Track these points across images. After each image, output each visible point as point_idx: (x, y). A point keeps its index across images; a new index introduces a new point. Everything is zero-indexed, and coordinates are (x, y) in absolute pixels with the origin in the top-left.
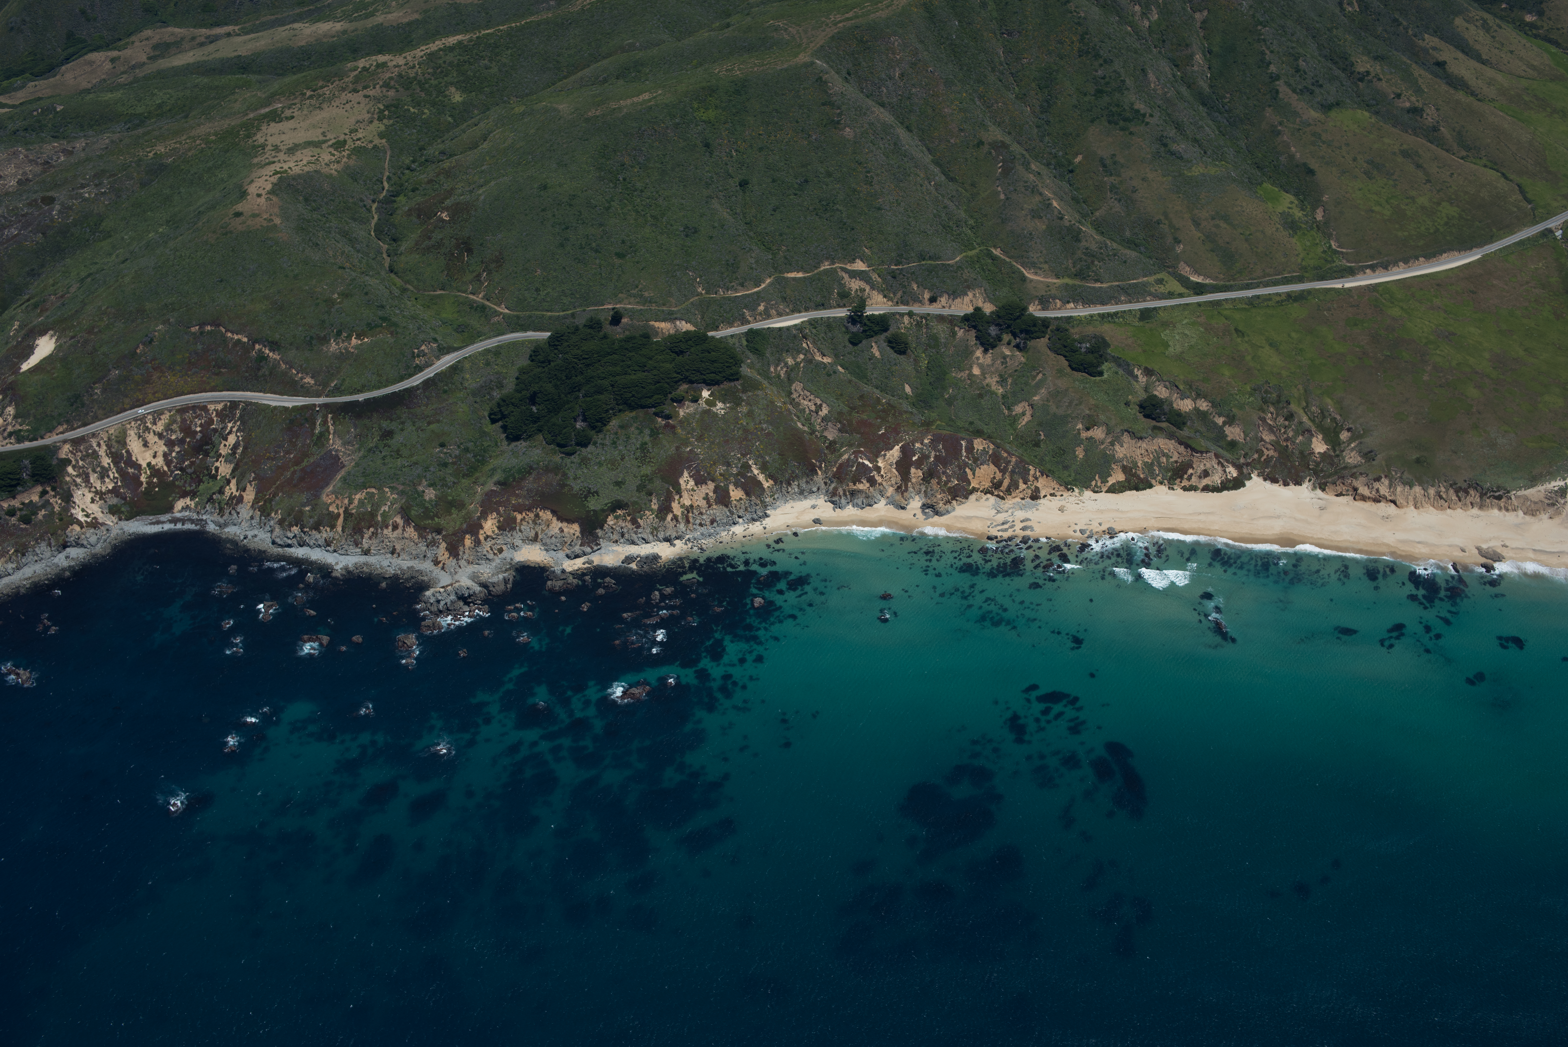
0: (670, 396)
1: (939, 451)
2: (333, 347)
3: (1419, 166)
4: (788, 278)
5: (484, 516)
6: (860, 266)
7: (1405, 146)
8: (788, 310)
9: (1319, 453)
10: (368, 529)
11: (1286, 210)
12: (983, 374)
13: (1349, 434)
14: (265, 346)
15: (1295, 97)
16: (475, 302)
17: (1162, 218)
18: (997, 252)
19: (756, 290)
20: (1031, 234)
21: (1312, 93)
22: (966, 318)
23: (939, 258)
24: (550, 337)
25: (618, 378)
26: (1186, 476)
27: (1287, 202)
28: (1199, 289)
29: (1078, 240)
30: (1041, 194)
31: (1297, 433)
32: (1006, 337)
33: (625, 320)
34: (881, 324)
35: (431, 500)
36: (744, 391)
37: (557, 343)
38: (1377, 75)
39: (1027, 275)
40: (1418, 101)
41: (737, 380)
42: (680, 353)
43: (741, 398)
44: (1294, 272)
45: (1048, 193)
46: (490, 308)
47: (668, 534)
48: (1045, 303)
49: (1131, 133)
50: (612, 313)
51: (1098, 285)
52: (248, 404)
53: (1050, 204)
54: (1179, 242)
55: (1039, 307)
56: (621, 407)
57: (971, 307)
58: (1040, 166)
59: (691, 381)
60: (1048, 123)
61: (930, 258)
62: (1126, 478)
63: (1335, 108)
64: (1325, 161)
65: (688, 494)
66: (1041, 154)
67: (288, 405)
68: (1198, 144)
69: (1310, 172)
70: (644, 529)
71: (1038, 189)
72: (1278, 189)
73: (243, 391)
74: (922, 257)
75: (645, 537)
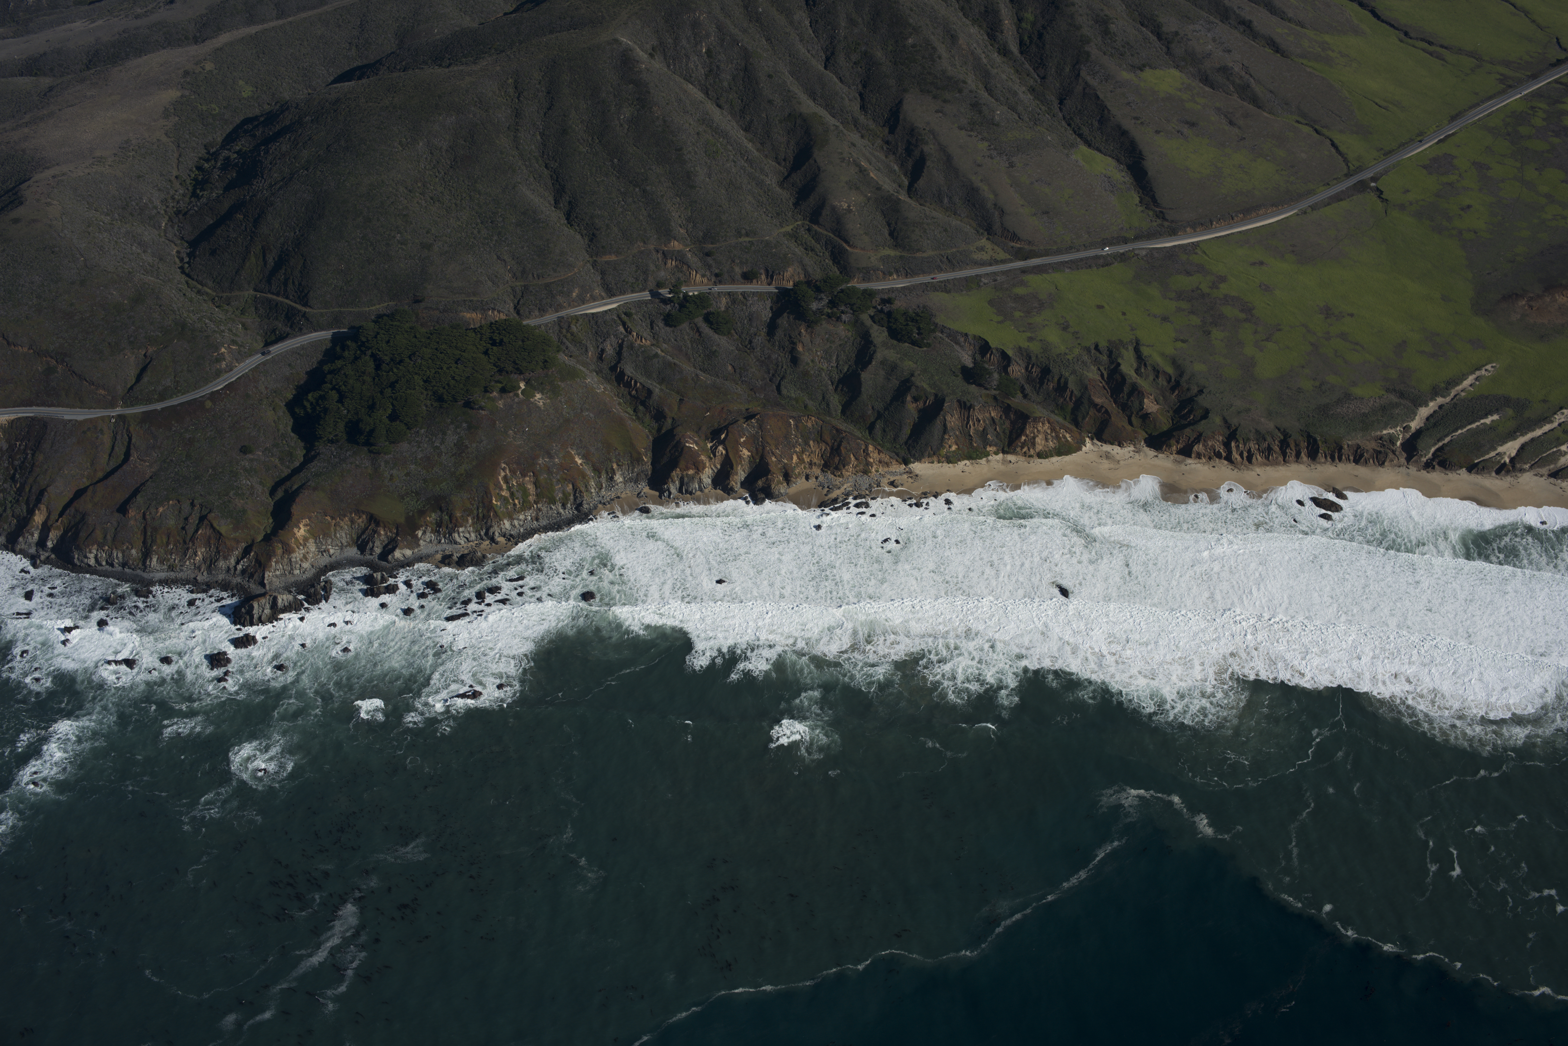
0: (485, 388)
1: (767, 430)
2: (127, 355)
3: (1232, 124)
4: (601, 262)
5: (296, 523)
6: (675, 246)
7: (1219, 106)
8: (601, 296)
9: (1151, 413)
10: (173, 545)
11: (1105, 172)
12: (807, 350)
14: (52, 358)
15: (1106, 58)
16: (275, 301)
17: (981, 184)
18: (815, 226)
19: (569, 275)
20: (849, 207)
21: (1122, 54)
22: (787, 294)
23: (756, 235)
24: (333, 336)
26: (1019, 443)
27: (1105, 164)
28: (1021, 255)
29: (899, 211)
30: (858, 166)
31: (1128, 394)
32: (828, 312)
34: (701, 304)
36: (562, 379)
38: (1186, 34)
39: (847, 247)
40: (1226, 60)
41: (553, 367)
42: (494, 344)
43: (559, 386)
44: (1116, 233)
45: (864, 163)
46: (292, 307)
47: (491, 532)
48: (867, 275)
51: (920, 255)
52: (37, 419)
53: (869, 175)
54: (999, 208)
55: (861, 280)
56: (434, 403)
57: (791, 283)
58: (855, 137)
59: (507, 372)
60: (861, 95)
61: (747, 235)
62: (959, 448)
63: (1147, 69)
64: (1139, 122)
65: (509, 488)
66: (855, 126)
67: (80, 418)
68: (1013, 109)
69: (1124, 133)
70: (466, 527)
71: (854, 161)
72: (1095, 152)
73: (31, 406)
74: (739, 234)
75: (467, 535)
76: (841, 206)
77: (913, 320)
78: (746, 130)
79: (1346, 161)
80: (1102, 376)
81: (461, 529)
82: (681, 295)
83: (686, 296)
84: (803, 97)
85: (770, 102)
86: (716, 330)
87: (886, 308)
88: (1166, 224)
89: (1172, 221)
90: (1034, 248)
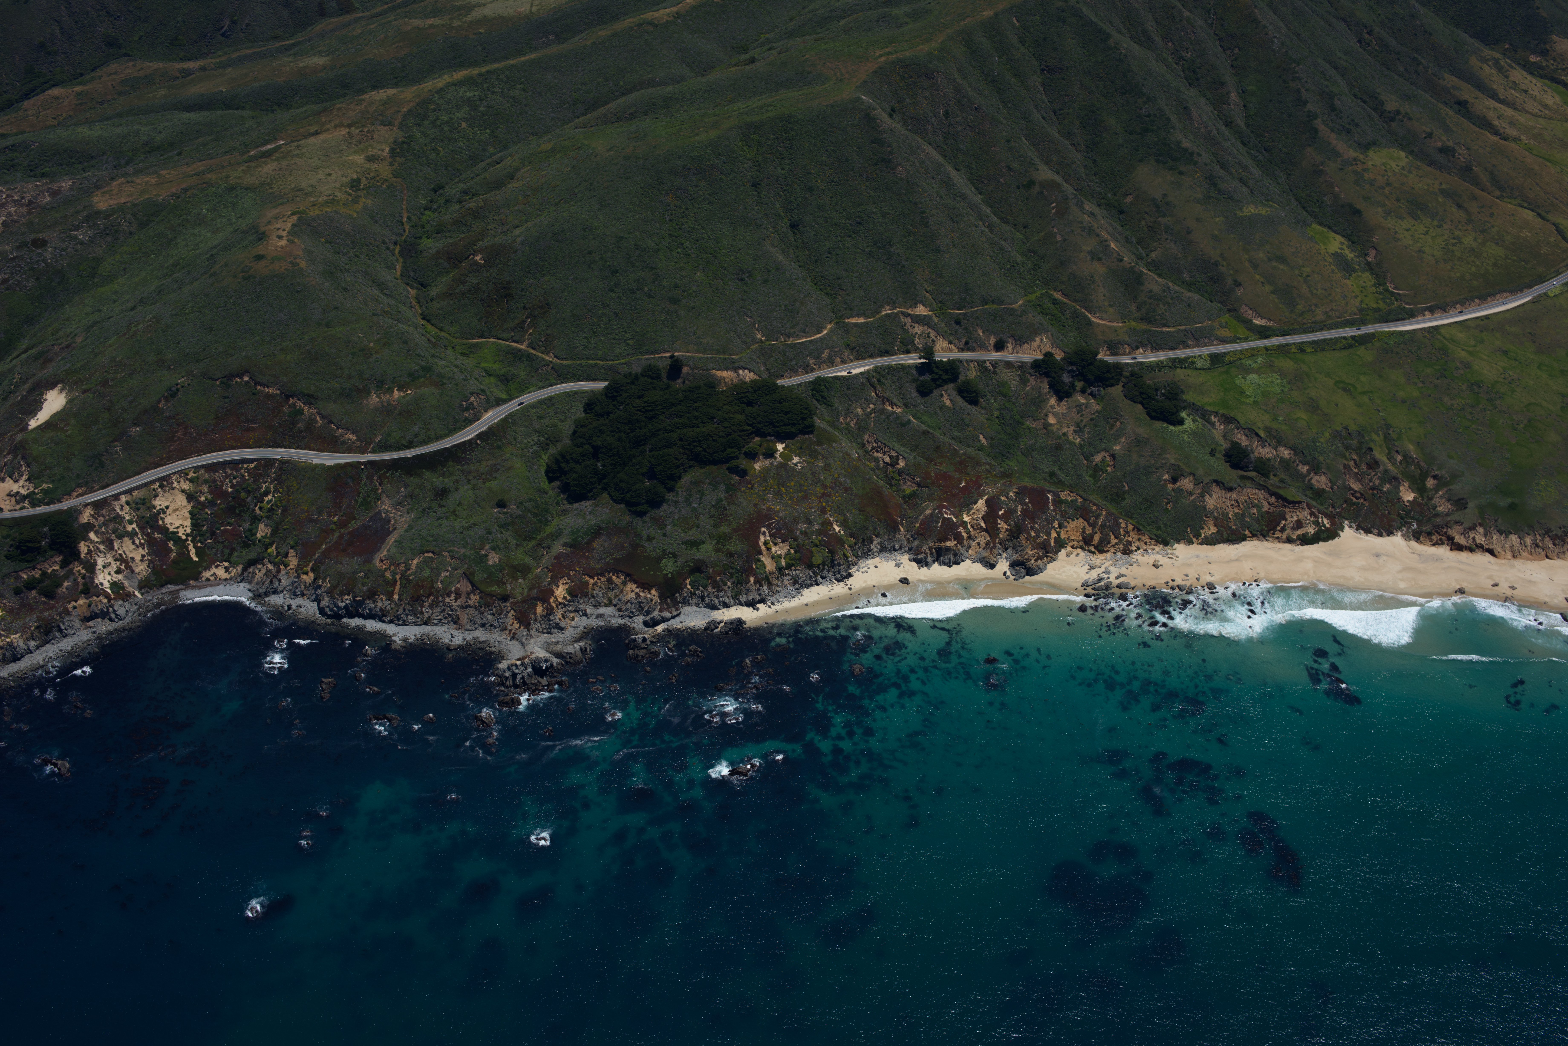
0: (744, 450)
1: (1026, 505)
2: (374, 399)
3: (1459, 206)
4: (848, 324)
5: (555, 581)
6: (922, 310)
7: (1444, 186)
8: (851, 357)
9: (1408, 501)
10: (428, 598)
11: (1339, 251)
12: (1059, 422)
13: (1435, 482)
14: (299, 399)
15: (1333, 136)
16: (520, 350)
17: (1220, 259)
18: (1058, 296)
19: (818, 336)
20: (1092, 277)
21: (1348, 132)
22: (1036, 365)
23: (1001, 302)
24: (606, 388)
25: (685, 430)
26: (1279, 528)
27: (1336, 243)
28: (1264, 333)
29: (1141, 283)
30: (1098, 235)
31: (1383, 480)
32: (1079, 385)
33: (685, 370)
34: (951, 371)
35: (495, 566)
36: (819, 443)
37: (616, 394)
38: (1406, 113)
39: (1093, 319)
40: (1448, 140)
41: (812, 432)
42: (750, 404)
43: (816, 450)
44: (1355, 314)
45: (1104, 234)
46: (537, 357)
47: (750, 598)
48: (1114, 348)
49: (1181, 173)
50: (669, 362)
51: (1165, 329)
52: (284, 463)
53: (1109, 246)
54: (1240, 285)
55: (1108, 353)
56: (691, 463)
57: (1039, 353)
58: (1093, 206)
59: (764, 434)
60: (1095, 163)
61: (993, 302)
62: (1217, 531)
63: (1373, 148)
64: (1369, 201)
65: (769, 554)
66: (1091, 195)
67: (330, 462)
68: (1245, 183)
69: (1356, 212)
70: (725, 592)
71: (1094, 231)
72: (1327, 231)
73: (278, 447)
74: (985, 301)
75: (726, 600)
76: (1084, 276)
78: (984, 194)
80: (1355, 460)
81: (720, 594)
82: (932, 361)
83: (936, 361)
84: (1040, 164)
86: (969, 400)
88: (1404, 307)
89: (1410, 304)
90: (1278, 326)
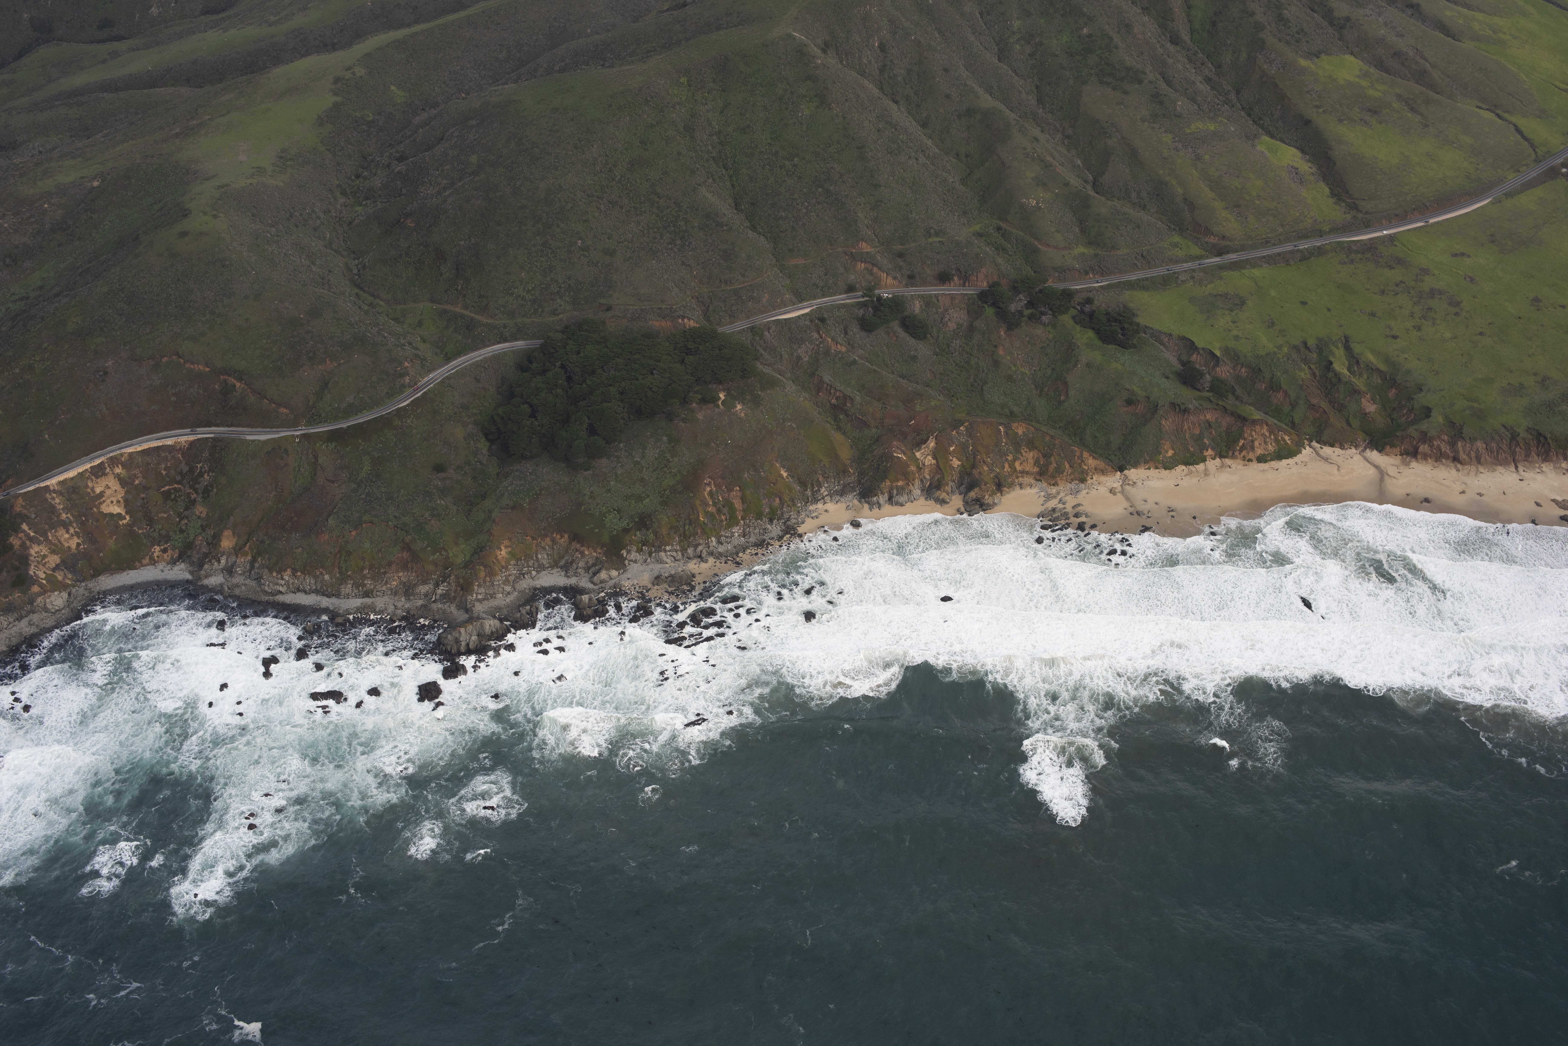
2: (306, 371)
3: (1414, 111)
4: (790, 265)
5: (497, 545)
6: (863, 248)
7: (1399, 92)
8: (792, 301)
9: (1371, 413)
10: (369, 569)
11: (1293, 164)
12: (1009, 353)
13: (1397, 392)
14: (230, 376)
15: (1282, 46)
16: (454, 313)
17: (1170, 179)
18: (1004, 225)
19: (758, 280)
20: (1037, 203)
21: (1298, 41)
22: (983, 296)
23: (945, 234)
24: (538, 345)
25: (624, 383)
26: (1238, 447)
27: (1290, 155)
29: (1088, 207)
30: (1042, 161)
31: (1344, 394)
32: (1028, 314)
34: (895, 307)
35: (435, 533)
36: (762, 389)
37: (550, 350)
38: (1357, 19)
39: (1040, 246)
41: (754, 377)
42: (690, 353)
43: (759, 396)
45: (1049, 159)
46: (472, 319)
47: (699, 551)
48: (1063, 274)
49: (1126, 92)
51: (1114, 252)
52: (217, 441)
53: (1054, 171)
54: (1191, 203)
55: (1057, 279)
56: (632, 417)
57: (985, 284)
58: (1036, 132)
59: (705, 382)
60: (1037, 87)
61: (937, 234)
62: (1175, 454)
63: (1323, 56)
64: (1321, 110)
65: (715, 504)
66: (1034, 120)
67: (263, 438)
68: (1193, 100)
69: (1308, 122)
70: (672, 545)
71: (1038, 156)
72: (1278, 143)
73: (210, 426)
74: (928, 234)
75: (674, 554)
76: (1029, 203)
77: (1116, 320)
78: (924, 125)
79: (1533, 146)
80: (1314, 374)
81: (668, 548)
82: (875, 299)
83: (879, 299)
84: (981, 92)
85: (948, 96)
86: (914, 335)
87: (1087, 308)
88: (1360, 215)
89: (1367, 213)
90: (1229, 243)
